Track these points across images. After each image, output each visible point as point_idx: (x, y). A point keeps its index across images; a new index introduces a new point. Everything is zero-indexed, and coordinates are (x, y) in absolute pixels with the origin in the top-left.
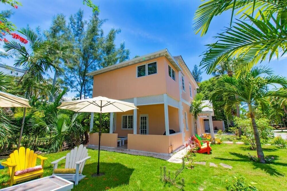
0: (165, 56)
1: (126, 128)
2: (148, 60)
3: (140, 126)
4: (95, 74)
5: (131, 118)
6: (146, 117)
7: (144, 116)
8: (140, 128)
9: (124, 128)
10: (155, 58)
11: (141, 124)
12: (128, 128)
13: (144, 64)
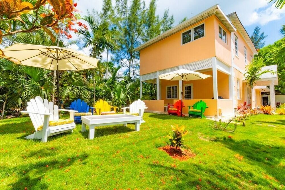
0: (215, 15)
1: (171, 97)
2: (194, 23)
3: (185, 96)
4: (140, 49)
5: (175, 88)
6: (190, 87)
7: (189, 86)
8: (185, 97)
9: (169, 97)
10: (202, 19)
11: (186, 93)
12: (173, 97)
13: (190, 29)
